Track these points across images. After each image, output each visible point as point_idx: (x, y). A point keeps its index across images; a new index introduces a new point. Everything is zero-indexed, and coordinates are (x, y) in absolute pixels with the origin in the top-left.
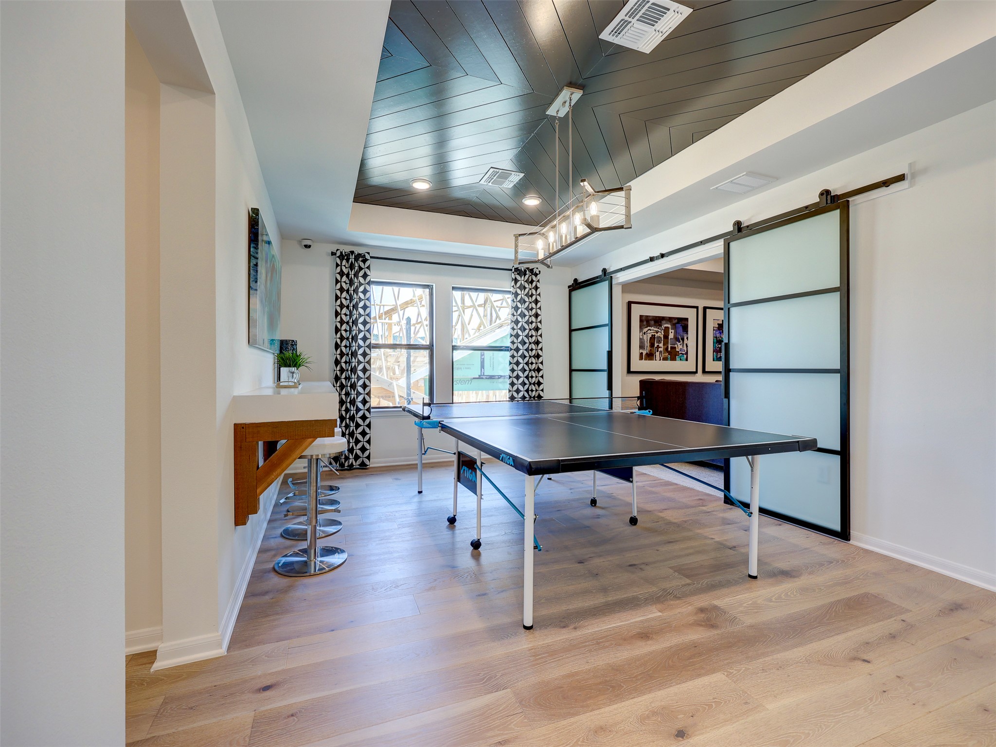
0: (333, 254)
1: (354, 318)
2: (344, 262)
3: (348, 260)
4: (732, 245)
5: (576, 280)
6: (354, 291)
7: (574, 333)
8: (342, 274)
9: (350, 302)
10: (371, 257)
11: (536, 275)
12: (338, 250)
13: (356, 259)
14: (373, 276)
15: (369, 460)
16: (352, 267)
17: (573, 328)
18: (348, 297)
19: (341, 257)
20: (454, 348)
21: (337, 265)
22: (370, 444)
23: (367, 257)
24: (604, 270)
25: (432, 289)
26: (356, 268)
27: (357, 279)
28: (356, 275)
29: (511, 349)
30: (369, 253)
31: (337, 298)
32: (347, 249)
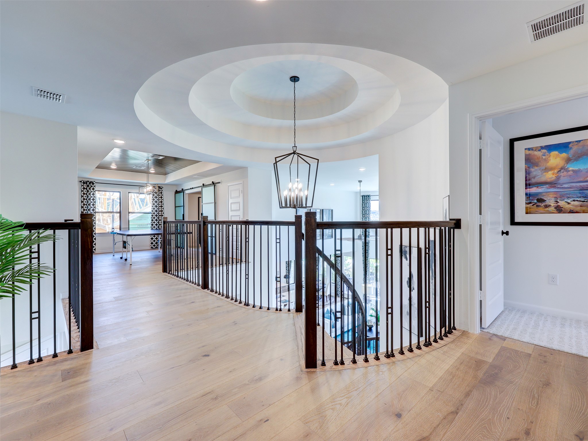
0: (80, 182)
1: (89, 203)
2: (85, 185)
3: (86, 184)
4: (203, 189)
5: (176, 190)
6: (89, 194)
7: (176, 208)
8: (84, 188)
9: (87, 198)
10: (96, 183)
11: (161, 188)
12: (82, 181)
13: (90, 183)
14: (96, 189)
15: (95, 250)
16: (88, 186)
17: (176, 206)
18: (87, 196)
19: (84, 183)
20: (129, 213)
21: (82, 186)
22: (95, 245)
23: (94, 183)
24: (182, 189)
25: (120, 193)
26: (90, 187)
27: (90, 190)
28: (90, 189)
29: (152, 213)
30: (95, 182)
31: (82, 196)
32: (86, 180)
